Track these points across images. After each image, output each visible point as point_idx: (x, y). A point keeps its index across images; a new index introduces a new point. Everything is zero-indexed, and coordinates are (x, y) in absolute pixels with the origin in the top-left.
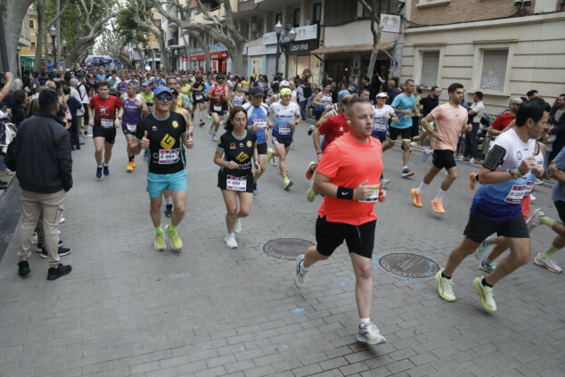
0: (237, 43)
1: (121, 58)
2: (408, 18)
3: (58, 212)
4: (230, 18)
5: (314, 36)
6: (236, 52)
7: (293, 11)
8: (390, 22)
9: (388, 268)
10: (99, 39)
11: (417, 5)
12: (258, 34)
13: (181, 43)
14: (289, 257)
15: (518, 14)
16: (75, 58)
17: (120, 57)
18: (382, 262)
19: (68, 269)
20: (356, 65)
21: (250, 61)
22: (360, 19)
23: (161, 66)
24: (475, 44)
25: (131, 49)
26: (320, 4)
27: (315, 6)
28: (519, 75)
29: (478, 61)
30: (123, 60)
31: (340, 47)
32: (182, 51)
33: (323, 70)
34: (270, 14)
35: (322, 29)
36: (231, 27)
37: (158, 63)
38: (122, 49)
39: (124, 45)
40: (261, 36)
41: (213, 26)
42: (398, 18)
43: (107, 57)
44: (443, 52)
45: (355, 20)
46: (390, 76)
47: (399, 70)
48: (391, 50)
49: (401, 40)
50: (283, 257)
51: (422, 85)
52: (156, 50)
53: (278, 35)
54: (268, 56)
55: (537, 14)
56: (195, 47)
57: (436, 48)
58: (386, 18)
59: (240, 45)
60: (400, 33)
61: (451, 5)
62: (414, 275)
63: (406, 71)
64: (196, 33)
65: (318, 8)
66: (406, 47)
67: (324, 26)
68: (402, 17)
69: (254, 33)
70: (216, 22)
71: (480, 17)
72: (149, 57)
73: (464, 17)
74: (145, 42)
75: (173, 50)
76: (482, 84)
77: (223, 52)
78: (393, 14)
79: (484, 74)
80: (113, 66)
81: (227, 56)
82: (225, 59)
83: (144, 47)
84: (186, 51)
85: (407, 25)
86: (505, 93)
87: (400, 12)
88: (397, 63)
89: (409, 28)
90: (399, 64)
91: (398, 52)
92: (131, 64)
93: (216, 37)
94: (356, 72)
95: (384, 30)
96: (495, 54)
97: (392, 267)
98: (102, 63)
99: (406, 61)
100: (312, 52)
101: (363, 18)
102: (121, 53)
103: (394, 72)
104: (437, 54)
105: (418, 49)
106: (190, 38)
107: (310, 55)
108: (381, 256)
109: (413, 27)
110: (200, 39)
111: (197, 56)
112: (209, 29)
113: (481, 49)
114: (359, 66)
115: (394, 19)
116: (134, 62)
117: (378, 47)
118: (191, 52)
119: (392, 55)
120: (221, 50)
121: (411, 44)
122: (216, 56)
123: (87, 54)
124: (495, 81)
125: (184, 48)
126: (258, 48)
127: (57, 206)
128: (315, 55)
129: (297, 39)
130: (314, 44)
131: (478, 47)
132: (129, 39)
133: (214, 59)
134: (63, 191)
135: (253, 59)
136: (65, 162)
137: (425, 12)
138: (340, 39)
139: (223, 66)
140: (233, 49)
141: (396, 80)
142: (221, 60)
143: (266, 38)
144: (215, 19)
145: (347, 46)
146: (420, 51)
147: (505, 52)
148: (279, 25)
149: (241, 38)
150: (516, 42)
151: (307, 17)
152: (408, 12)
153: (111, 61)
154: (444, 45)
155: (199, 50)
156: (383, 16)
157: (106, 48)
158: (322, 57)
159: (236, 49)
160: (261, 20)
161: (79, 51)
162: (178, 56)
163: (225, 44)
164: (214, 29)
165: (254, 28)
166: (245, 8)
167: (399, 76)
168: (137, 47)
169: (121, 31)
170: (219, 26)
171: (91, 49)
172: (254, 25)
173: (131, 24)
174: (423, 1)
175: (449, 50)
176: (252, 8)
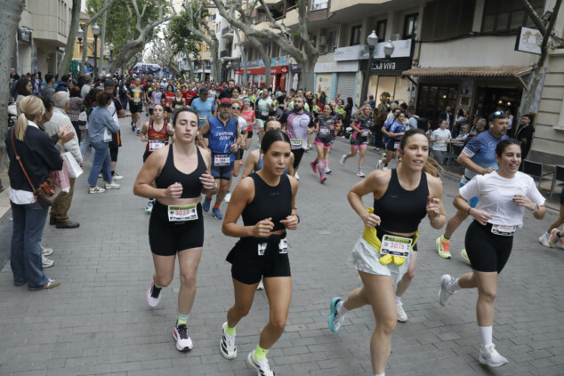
0: (309, 57)
1: (170, 68)
2: (558, 34)
4: (305, 26)
5: (407, 54)
7: (375, 24)
8: (532, 40)
10: (149, 46)
12: (328, 47)
13: (236, 53)
16: (122, 63)
17: (169, 66)
20: (467, 92)
21: (316, 78)
22: (476, 35)
23: (211, 78)
25: (181, 59)
26: (416, 14)
27: (408, 17)
30: (172, 70)
31: (445, 69)
32: (236, 63)
33: (414, 96)
34: (345, 26)
35: (417, 45)
36: (305, 37)
37: (207, 75)
38: (171, 58)
39: (175, 53)
40: (329, 51)
41: (281, 34)
43: (156, 66)
45: (469, 36)
47: (536, 104)
48: (527, 77)
52: (207, 61)
53: (372, 49)
54: (339, 74)
56: (250, 59)
58: (529, 34)
59: (312, 59)
63: (548, 106)
64: (257, 43)
65: (412, 20)
66: (551, 73)
67: (421, 42)
70: (284, 31)
72: (199, 68)
74: (196, 52)
75: (226, 62)
77: (283, 67)
80: (161, 74)
81: (288, 72)
82: (284, 74)
83: (195, 57)
84: (239, 64)
85: (559, 45)
92: (179, 74)
93: (284, 48)
94: (465, 101)
98: (151, 71)
99: (549, 93)
101: (482, 34)
102: (171, 62)
106: (245, 50)
107: (396, 76)
110: (262, 50)
111: (251, 70)
112: (277, 38)
114: (471, 94)
115: (537, 36)
116: (183, 72)
118: (245, 64)
120: (281, 64)
122: (274, 71)
123: (137, 61)
125: (239, 60)
126: (327, 64)
128: (407, 77)
130: (405, 63)
132: (180, 48)
133: (272, 74)
135: (319, 77)
138: (439, 59)
139: (282, 82)
140: (304, 63)
141: (532, 117)
142: (279, 76)
143: (340, 53)
144: (282, 27)
145: (460, 69)
148: (373, 35)
151: (396, 31)
153: (159, 69)
155: (255, 63)
156: (524, 30)
157: (156, 56)
158: (415, 79)
159: (307, 64)
160: (331, 33)
161: (126, 57)
162: (230, 68)
163: (295, 57)
164: (282, 38)
165: (323, 41)
166: (316, 18)
167: (536, 112)
168: (188, 56)
169: (173, 40)
170: (288, 35)
171: (141, 56)
172: (323, 37)
173: (183, 32)
176: (325, 18)
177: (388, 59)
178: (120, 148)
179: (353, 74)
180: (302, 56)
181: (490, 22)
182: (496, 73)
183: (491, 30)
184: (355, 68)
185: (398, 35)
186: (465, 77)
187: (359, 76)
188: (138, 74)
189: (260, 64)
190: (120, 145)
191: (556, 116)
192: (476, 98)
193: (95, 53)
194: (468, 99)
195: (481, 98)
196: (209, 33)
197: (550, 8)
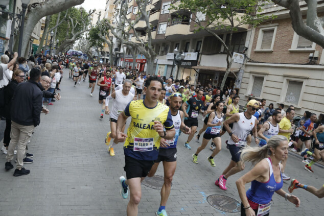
0: (151, 56)
1: (88, 54)
2: (249, 56)
3: (27, 137)
4: (150, 42)
5: (195, 59)
6: (150, 61)
7: (185, 43)
8: (238, 57)
9: (211, 203)
10: (77, 42)
11: (255, 50)
12: (164, 53)
13: (122, 51)
14: (154, 187)
15: (310, 63)
16: (62, 50)
18: (208, 199)
19: (28, 172)
20: (216, 78)
21: (158, 67)
22: (222, 53)
23: (109, 61)
24: (284, 76)
25: (94, 50)
26: (201, 41)
27: (198, 42)
28: (307, 97)
29: (285, 86)
30: (88, 55)
31: (209, 67)
32: (121, 55)
33: (197, 78)
34: (173, 43)
35: (200, 55)
36: (150, 47)
37: (107, 60)
38: (89, 49)
39: (90, 47)
40: (166, 54)
41: (140, 44)
42: (243, 56)
43: (80, 52)
44: (266, 78)
45: (219, 53)
46: (234, 87)
47: (240, 85)
48: (237, 73)
49: (243, 68)
50: (150, 186)
51: (252, 95)
52: (108, 52)
53: (175, 55)
54: (168, 65)
55: (321, 65)
56: (129, 54)
57: (262, 76)
58: (236, 55)
59: (153, 57)
60: (243, 64)
61: (274, 53)
62: (226, 210)
63: (244, 86)
64: (130, 47)
65: (200, 43)
66: (246, 72)
67: (202, 54)
68: (246, 56)
69: (163, 52)
70: (142, 43)
71: (289, 62)
72: (103, 56)
73: (280, 60)
74: (102, 47)
75: (117, 54)
76: (286, 99)
77: (143, 60)
78: (240, 53)
79: (288, 94)
80: (82, 57)
81: (146, 62)
82: (144, 63)
83: (101, 49)
84: (123, 56)
86: (298, 106)
87: (244, 52)
89: (249, 62)
90: (240, 81)
91: (241, 74)
92: (92, 58)
93: (141, 51)
95: (234, 61)
96: (295, 84)
97: (214, 203)
98: (77, 55)
99: (244, 80)
100: (193, 67)
102: (88, 51)
103: (236, 85)
104: (262, 79)
105: (252, 74)
106: (127, 49)
107: (191, 69)
108: (209, 195)
109: (251, 62)
110: (132, 50)
111: (129, 60)
112: (138, 46)
113: (287, 80)
114: (218, 79)
115: (241, 56)
116: (94, 57)
117: (229, 70)
118: (126, 56)
119: (237, 76)
120: (143, 58)
122: (140, 61)
123: (70, 49)
124: (294, 99)
125: (123, 54)
126: (164, 60)
127: (27, 133)
128: (194, 69)
129: (185, 59)
130: (195, 63)
131: (286, 78)
132: (94, 44)
133: (139, 63)
134: (33, 126)
135: (160, 66)
136: (37, 109)
137: (258, 54)
138: (209, 62)
139: (143, 67)
140: (149, 59)
141: (237, 90)
142: (142, 64)
143: (169, 55)
144: (142, 41)
145: (214, 67)
146: (253, 76)
147: (301, 83)
148: (176, 50)
149: (154, 53)
150: (308, 79)
151: (193, 48)
152: (249, 53)
153: (82, 54)
154: (267, 74)
155: (131, 56)
156: (235, 53)
158: (198, 71)
160: (167, 45)
161: (65, 47)
162: (119, 58)
163: (145, 56)
165: (163, 49)
166: (160, 38)
167: (239, 88)
168: (97, 49)
169: (90, 39)
170: (144, 45)
171: (72, 46)
172: (163, 47)
173: (96, 36)
174: (258, 49)
175: (270, 78)
176: (164, 38)
185: (193, 50)
186: (215, 71)
187: (176, 67)
188: (70, 55)
191: (246, 90)
196: (109, 38)
197: (246, 46)
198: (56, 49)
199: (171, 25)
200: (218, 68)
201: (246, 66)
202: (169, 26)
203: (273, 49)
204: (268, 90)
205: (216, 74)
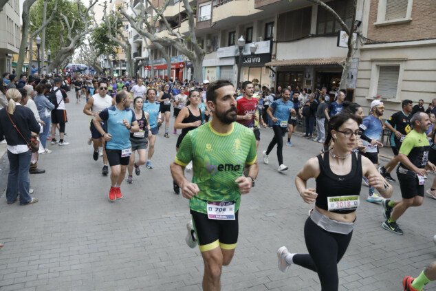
0: (198, 56)
1: (94, 66)
2: (365, 33)
4: (194, 33)
5: (267, 51)
6: (197, 63)
7: (245, 30)
10: (77, 51)
11: (375, 24)
12: (213, 48)
13: (145, 54)
16: (57, 65)
17: (93, 65)
20: (309, 76)
21: (205, 71)
22: (313, 36)
23: (127, 73)
25: (102, 60)
26: (272, 23)
27: (267, 25)
30: (96, 68)
32: (145, 62)
33: (274, 80)
34: (224, 32)
35: (274, 44)
36: (194, 41)
37: (124, 71)
38: (95, 59)
39: (98, 56)
40: (214, 51)
41: (177, 40)
42: (355, 35)
43: (83, 66)
44: (403, 66)
45: (309, 37)
47: (354, 83)
49: (357, 55)
51: (378, 97)
52: (123, 61)
53: (241, 49)
54: (221, 67)
56: (156, 58)
57: (396, 63)
58: (345, 35)
59: (200, 57)
60: (356, 49)
61: (413, 23)
63: (361, 83)
64: (160, 46)
65: (270, 27)
66: (362, 61)
67: (277, 42)
68: (358, 34)
69: (209, 48)
70: (179, 37)
72: (117, 66)
73: (429, 34)
74: (114, 54)
75: (138, 61)
77: (180, 63)
80: (87, 72)
81: (184, 67)
83: (114, 58)
84: (148, 62)
85: (365, 42)
87: (356, 30)
88: (352, 76)
89: (366, 44)
90: (355, 77)
91: (354, 66)
92: (102, 71)
93: (179, 49)
94: (308, 83)
98: (80, 70)
99: (362, 74)
100: (267, 64)
101: (317, 36)
102: (95, 63)
103: (349, 84)
104: (397, 68)
105: (374, 64)
106: (152, 51)
107: (261, 67)
109: (370, 43)
110: (164, 51)
111: (157, 66)
112: (174, 42)
114: (312, 78)
116: (105, 70)
120: (179, 61)
121: (369, 59)
122: (174, 67)
123: (68, 62)
125: (147, 59)
126: (213, 60)
128: (268, 67)
130: (266, 57)
132: (102, 51)
133: (172, 69)
135: (207, 70)
137: (383, 30)
138: (290, 53)
139: (180, 75)
140: (194, 60)
141: (350, 94)
142: (178, 70)
143: (221, 52)
144: (178, 34)
145: (303, 60)
146: (377, 66)
148: (241, 39)
149: (202, 50)
152: (364, 30)
153: (86, 68)
154: (405, 60)
155: (159, 61)
156: (342, 33)
157: (83, 58)
158: (274, 69)
159: (197, 61)
160: (214, 38)
161: (61, 60)
162: (141, 66)
164: (178, 43)
165: (209, 43)
166: (202, 27)
167: (354, 88)
168: (108, 57)
169: (96, 45)
170: (182, 40)
171: (71, 58)
172: (209, 41)
173: (103, 39)
174: (381, 20)
175: (410, 65)
176: (209, 26)
177: (253, 55)
178: (66, 124)
179: (231, 66)
180: (193, 55)
181: (322, 27)
182: (326, 62)
183: (323, 33)
184: (232, 62)
185: (261, 38)
186: (307, 65)
187: (236, 68)
188: (69, 72)
189: (163, 62)
190: (67, 121)
191: (367, 90)
192: (316, 80)
193: (38, 58)
194: (310, 81)
195: (319, 80)
196: (123, 40)
197: (358, 18)
198: (49, 64)
199: (219, 5)
200: (312, 60)
201: (362, 51)
202: (217, 6)
203: (412, 17)
204: (410, 86)
205: (308, 71)
